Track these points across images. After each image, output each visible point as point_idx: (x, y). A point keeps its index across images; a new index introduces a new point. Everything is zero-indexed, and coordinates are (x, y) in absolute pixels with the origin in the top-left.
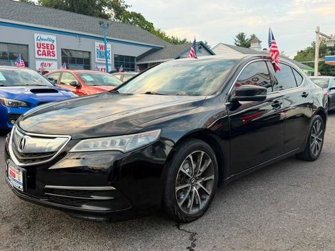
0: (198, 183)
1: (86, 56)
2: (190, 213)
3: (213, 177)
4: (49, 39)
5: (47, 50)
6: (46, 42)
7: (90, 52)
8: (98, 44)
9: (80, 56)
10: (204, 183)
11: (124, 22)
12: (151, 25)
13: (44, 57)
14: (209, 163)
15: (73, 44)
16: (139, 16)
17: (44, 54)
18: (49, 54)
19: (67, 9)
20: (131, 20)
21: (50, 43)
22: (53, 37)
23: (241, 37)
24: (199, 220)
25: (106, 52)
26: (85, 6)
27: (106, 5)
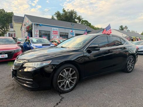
0: (69, 79)
1: (67, 34)
2: (65, 90)
3: (76, 78)
4: (56, 30)
5: (56, 33)
6: (55, 30)
7: (68, 33)
8: (70, 30)
9: (65, 34)
10: (72, 80)
11: (82, 23)
12: (90, 24)
13: (55, 35)
14: (74, 73)
15: (64, 31)
16: (87, 21)
17: (55, 34)
18: (56, 34)
19: (64, 21)
20: (84, 23)
21: (56, 31)
22: (57, 29)
23: (121, 27)
24: (69, 93)
25: (73, 33)
26: (70, 19)
27: (76, 18)
